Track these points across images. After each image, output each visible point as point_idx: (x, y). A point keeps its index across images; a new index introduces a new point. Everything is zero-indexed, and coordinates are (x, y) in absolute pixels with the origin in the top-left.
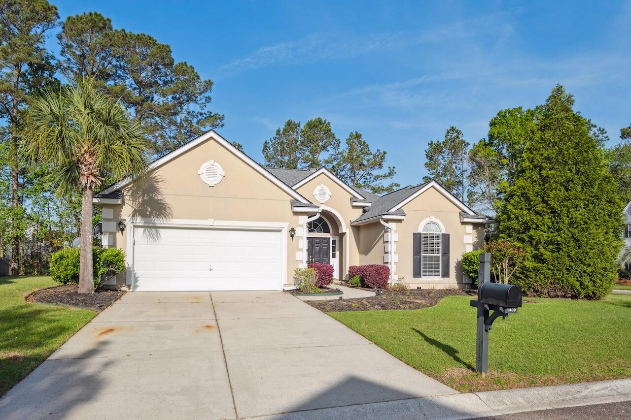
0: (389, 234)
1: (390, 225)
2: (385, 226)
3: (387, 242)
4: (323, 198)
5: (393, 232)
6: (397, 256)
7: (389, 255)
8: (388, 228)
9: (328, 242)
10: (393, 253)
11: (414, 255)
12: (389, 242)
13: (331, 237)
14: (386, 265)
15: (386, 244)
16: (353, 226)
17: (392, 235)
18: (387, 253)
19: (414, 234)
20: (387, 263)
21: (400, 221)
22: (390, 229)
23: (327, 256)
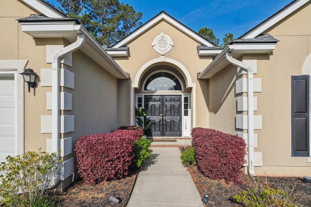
0: (244, 79)
1: (245, 63)
2: (236, 67)
3: (241, 94)
4: (165, 49)
5: (251, 76)
6: (260, 118)
7: (245, 116)
8: (242, 69)
9: (180, 100)
10: (251, 113)
11: (293, 116)
12: (245, 94)
13: (182, 94)
14: (239, 133)
15: (239, 98)
16: (200, 80)
17: (250, 81)
18: (241, 112)
19: (294, 78)
20: (241, 130)
21: (265, 55)
22: (246, 70)
23: (179, 113)
